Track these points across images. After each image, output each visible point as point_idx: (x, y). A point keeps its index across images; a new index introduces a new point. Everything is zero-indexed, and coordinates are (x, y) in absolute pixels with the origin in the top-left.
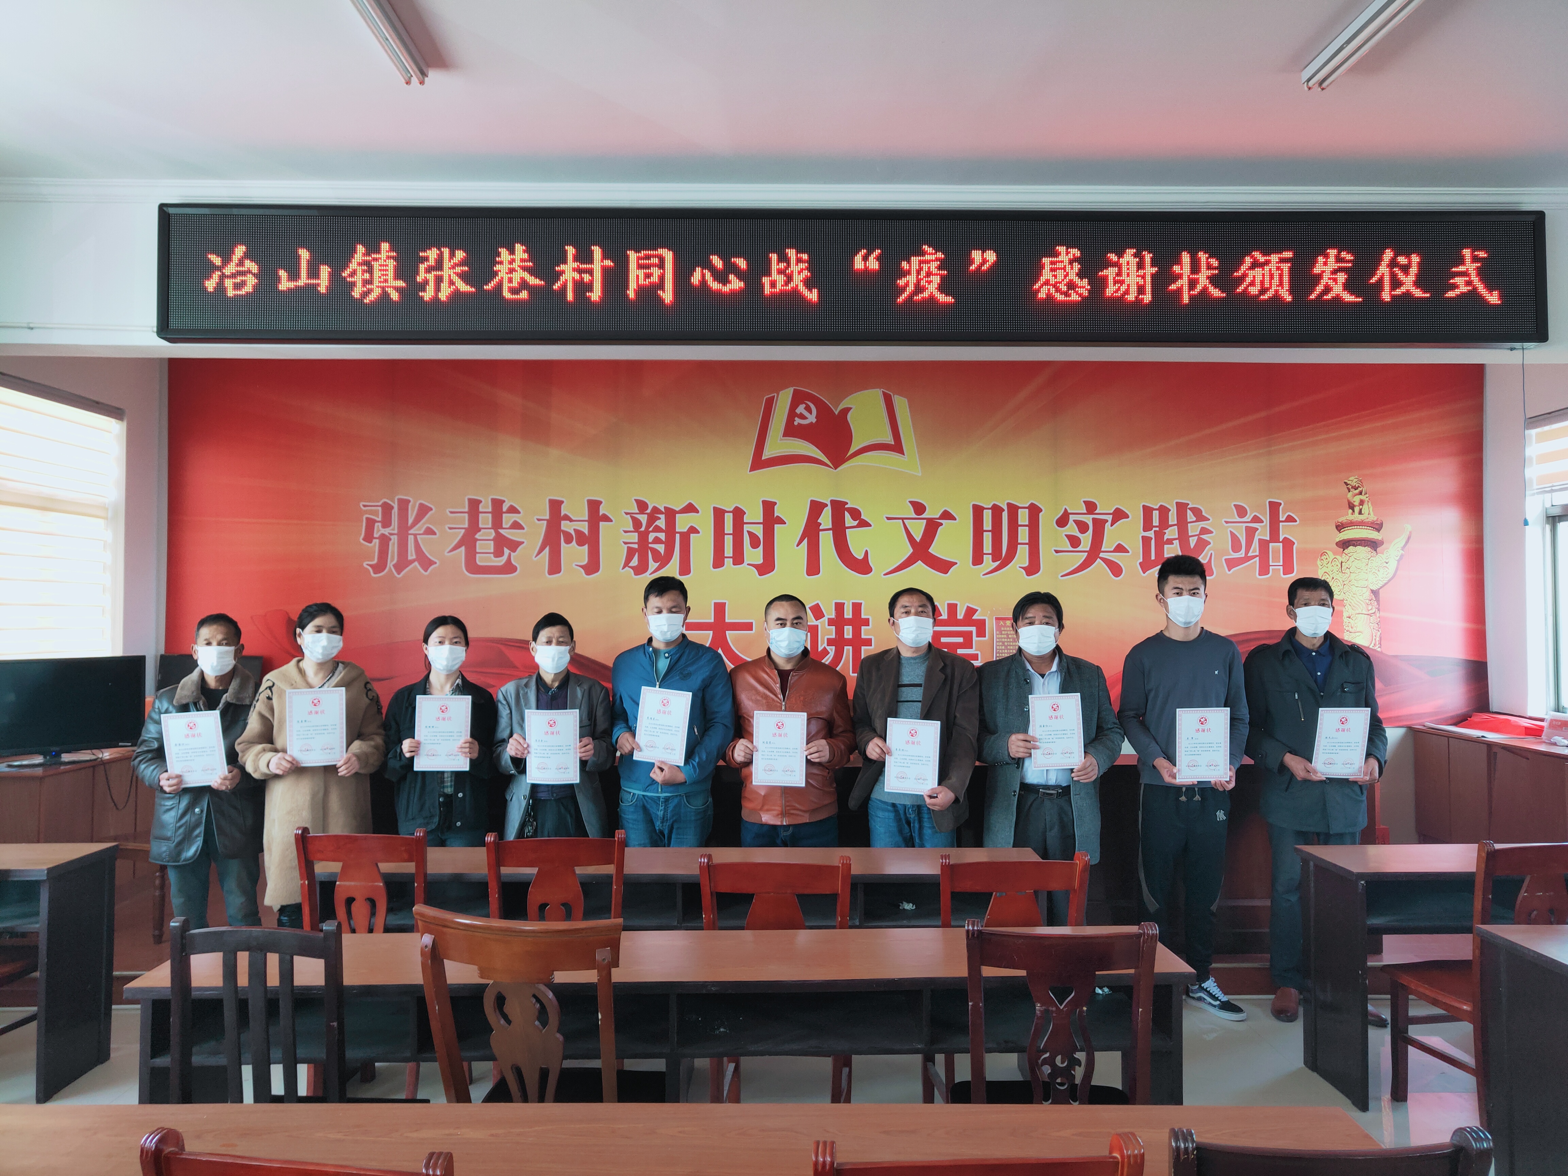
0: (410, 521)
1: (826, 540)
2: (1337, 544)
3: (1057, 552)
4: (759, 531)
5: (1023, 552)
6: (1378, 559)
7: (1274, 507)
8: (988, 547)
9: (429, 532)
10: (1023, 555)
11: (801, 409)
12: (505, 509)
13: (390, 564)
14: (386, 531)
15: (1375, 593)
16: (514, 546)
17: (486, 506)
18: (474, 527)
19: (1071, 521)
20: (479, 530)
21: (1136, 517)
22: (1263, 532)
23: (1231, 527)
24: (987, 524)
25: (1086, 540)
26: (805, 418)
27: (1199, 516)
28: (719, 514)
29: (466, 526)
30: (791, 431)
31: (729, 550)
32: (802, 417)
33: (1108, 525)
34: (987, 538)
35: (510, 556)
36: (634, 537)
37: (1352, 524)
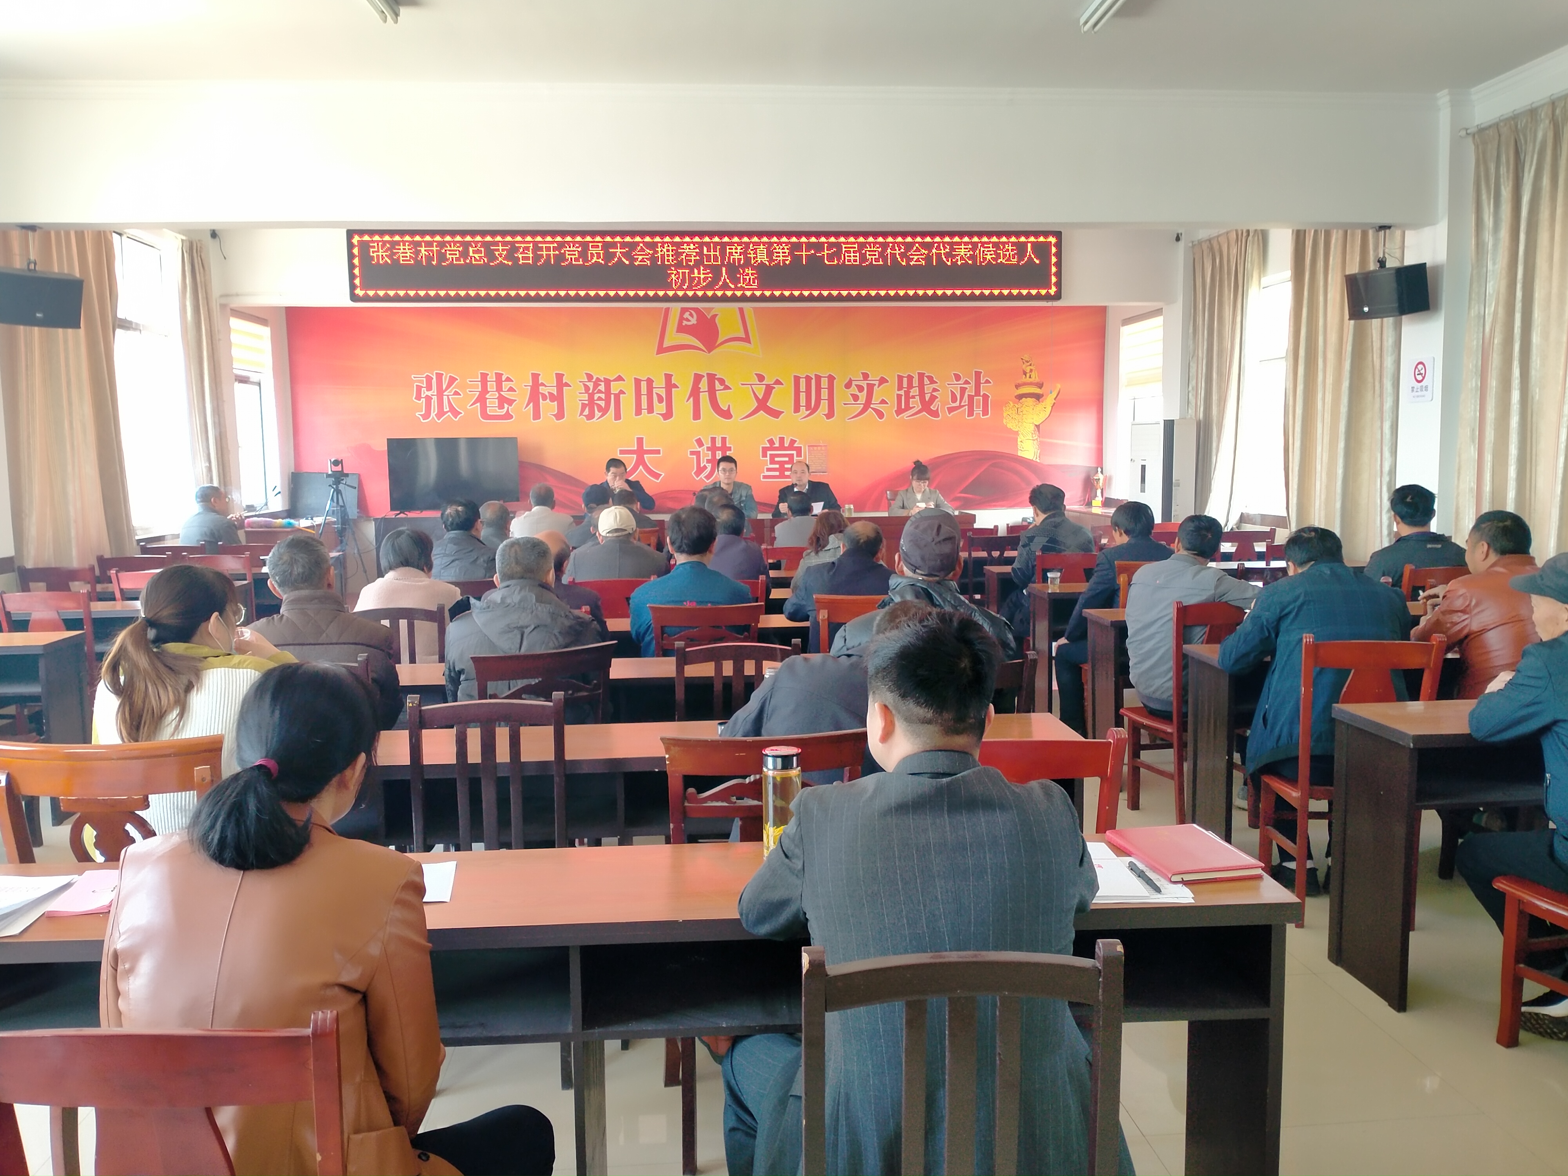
0: (444, 387)
1: (704, 398)
2: (1016, 397)
3: (845, 404)
4: (663, 393)
5: (824, 404)
6: (1040, 406)
7: (978, 374)
8: (803, 402)
9: (456, 393)
10: (824, 406)
11: (687, 315)
12: (503, 379)
13: (433, 414)
14: (429, 393)
15: (1038, 426)
16: (510, 402)
17: (492, 378)
18: (484, 391)
19: (853, 386)
20: (489, 392)
21: (893, 382)
22: (970, 390)
23: (950, 388)
24: (803, 387)
25: (863, 396)
26: (689, 320)
27: (932, 381)
28: (638, 382)
29: (480, 390)
30: (681, 329)
31: (644, 405)
32: (688, 320)
33: (876, 387)
34: (803, 396)
35: (508, 408)
36: (586, 397)
37: (1025, 384)
